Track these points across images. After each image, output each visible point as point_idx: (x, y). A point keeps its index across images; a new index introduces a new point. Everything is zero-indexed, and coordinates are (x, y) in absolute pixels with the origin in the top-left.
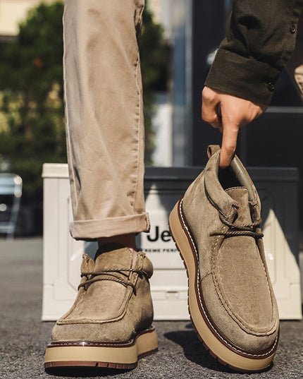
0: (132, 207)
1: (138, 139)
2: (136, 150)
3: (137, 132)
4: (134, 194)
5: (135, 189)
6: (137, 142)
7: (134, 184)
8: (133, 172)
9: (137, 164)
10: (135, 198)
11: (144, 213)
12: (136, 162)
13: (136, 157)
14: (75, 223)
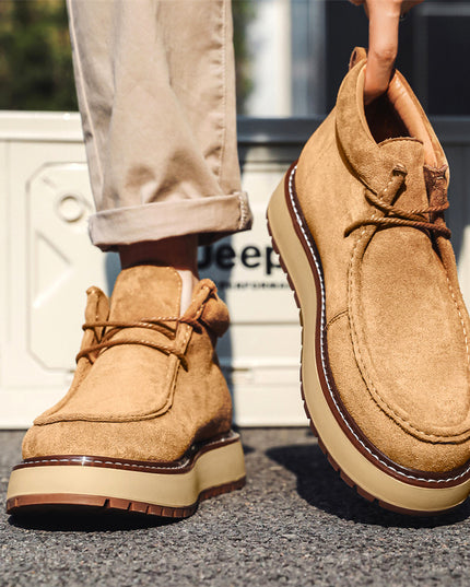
0: (216, 178)
1: (222, 40)
2: (218, 62)
3: (220, 26)
4: (221, 152)
5: (221, 142)
6: (219, 46)
7: (219, 132)
8: (214, 107)
9: (222, 91)
10: (223, 160)
11: (236, 194)
12: (221, 87)
13: (219, 76)
14: (100, 217)
